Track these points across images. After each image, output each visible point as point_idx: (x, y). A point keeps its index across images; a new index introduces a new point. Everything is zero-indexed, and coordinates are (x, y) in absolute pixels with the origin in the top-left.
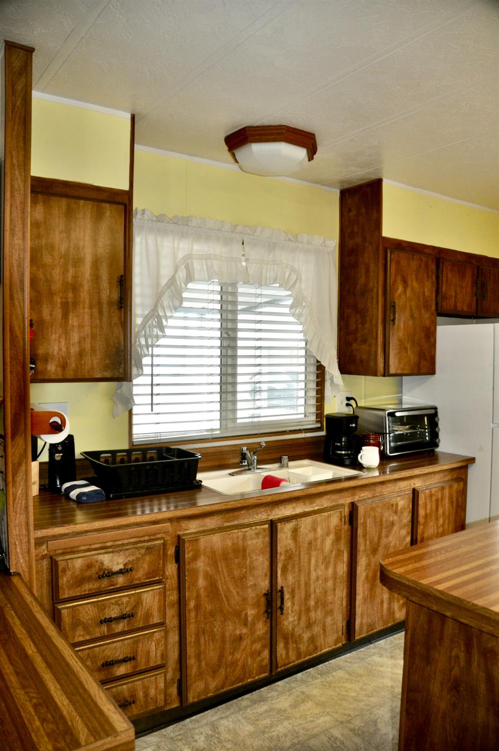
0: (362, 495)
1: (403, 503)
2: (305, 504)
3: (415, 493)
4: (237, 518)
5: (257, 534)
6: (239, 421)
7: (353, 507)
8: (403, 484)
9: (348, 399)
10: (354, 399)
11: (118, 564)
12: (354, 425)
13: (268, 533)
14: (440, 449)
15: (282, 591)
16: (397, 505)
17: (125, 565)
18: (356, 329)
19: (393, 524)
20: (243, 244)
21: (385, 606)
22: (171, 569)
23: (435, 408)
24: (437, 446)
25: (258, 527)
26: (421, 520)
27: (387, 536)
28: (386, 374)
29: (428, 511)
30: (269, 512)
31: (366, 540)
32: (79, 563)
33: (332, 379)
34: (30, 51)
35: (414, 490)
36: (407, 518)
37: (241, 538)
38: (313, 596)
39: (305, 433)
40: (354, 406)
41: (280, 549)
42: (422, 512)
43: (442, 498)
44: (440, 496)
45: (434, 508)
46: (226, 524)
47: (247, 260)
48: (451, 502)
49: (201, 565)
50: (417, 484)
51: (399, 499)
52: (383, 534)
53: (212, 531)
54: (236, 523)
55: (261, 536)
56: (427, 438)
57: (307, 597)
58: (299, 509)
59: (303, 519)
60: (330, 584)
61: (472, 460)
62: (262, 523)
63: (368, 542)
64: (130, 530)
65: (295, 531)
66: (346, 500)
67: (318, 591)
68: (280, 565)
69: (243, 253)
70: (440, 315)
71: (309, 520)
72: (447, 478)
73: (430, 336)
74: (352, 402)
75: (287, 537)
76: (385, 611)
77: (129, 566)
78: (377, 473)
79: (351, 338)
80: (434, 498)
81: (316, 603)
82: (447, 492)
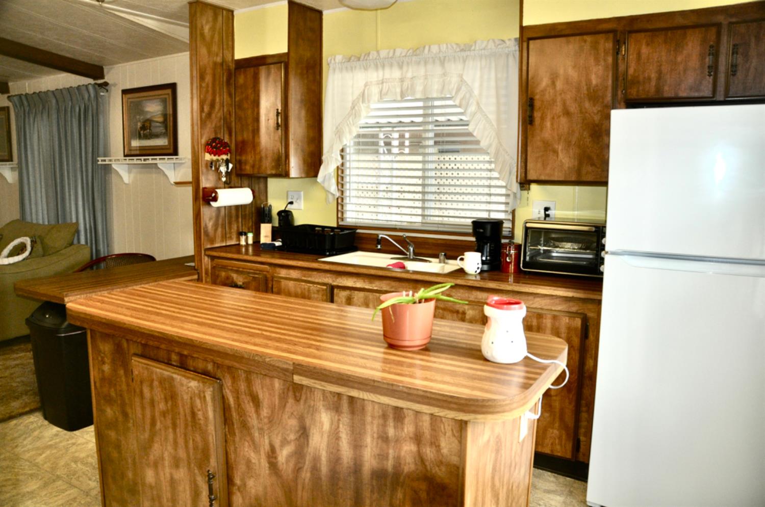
2: (364, 281)
4: (310, 276)
5: (318, 291)
11: (240, 282)
25: (319, 286)
30: (334, 279)
37: (306, 290)
55: (321, 293)
58: (359, 284)
59: (356, 292)
62: (324, 285)
71: (362, 294)
75: (342, 302)
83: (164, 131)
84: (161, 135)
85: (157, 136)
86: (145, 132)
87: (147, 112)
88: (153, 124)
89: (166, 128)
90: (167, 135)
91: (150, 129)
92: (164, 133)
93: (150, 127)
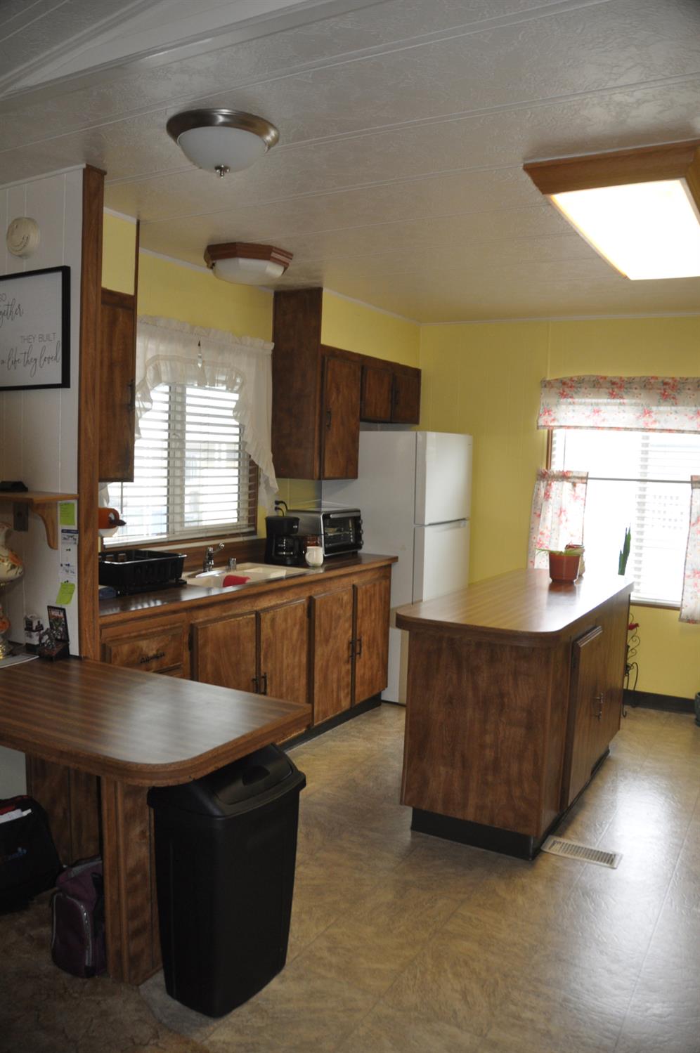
0: (317, 589)
1: (347, 598)
3: (355, 587)
5: (247, 623)
6: (186, 525)
7: (311, 601)
8: (345, 581)
9: (277, 503)
10: (284, 503)
11: (152, 650)
12: (296, 527)
13: (254, 622)
14: (364, 550)
15: (265, 677)
16: (342, 599)
17: (157, 651)
18: (291, 434)
19: (339, 617)
20: (199, 345)
21: (335, 694)
22: (186, 655)
23: (359, 511)
24: (360, 547)
25: (248, 616)
26: (360, 613)
27: (335, 629)
28: (322, 477)
29: (364, 607)
31: (321, 631)
32: (125, 648)
33: (267, 482)
34: (103, 173)
35: (354, 586)
36: (349, 613)
37: (236, 626)
38: (284, 683)
39: (244, 536)
40: (284, 510)
41: (263, 638)
42: (360, 607)
43: (374, 594)
44: (372, 592)
45: (368, 603)
46: (224, 614)
47: (203, 362)
48: (381, 599)
49: (209, 651)
50: (355, 580)
51: (343, 594)
52: (333, 628)
53: (215, 620)
54: (230, 613)
55: (249, 625)
56: (352, 540)
57: (281, 684)
59: (277, 610)
60: (296, 671)
61: (395, 559)
62: (250, 613)
63: (322, 634)
64: (158, 619)
65: (273, 620)
66: (306, 593)
67: (288, 678)
68: (262, 653)
69: (200, 355)
70: (362, 420)
71: (281, 611)
72: (377, 576)
73: (355, 440)
74: (281, 506)
75: (267, 627)
76: (335, 701)
77: (160, 651)
78: (321, 571)
79: (283, 442)
80: (368, 594)
81: (287, 689)
82: (377, 588)
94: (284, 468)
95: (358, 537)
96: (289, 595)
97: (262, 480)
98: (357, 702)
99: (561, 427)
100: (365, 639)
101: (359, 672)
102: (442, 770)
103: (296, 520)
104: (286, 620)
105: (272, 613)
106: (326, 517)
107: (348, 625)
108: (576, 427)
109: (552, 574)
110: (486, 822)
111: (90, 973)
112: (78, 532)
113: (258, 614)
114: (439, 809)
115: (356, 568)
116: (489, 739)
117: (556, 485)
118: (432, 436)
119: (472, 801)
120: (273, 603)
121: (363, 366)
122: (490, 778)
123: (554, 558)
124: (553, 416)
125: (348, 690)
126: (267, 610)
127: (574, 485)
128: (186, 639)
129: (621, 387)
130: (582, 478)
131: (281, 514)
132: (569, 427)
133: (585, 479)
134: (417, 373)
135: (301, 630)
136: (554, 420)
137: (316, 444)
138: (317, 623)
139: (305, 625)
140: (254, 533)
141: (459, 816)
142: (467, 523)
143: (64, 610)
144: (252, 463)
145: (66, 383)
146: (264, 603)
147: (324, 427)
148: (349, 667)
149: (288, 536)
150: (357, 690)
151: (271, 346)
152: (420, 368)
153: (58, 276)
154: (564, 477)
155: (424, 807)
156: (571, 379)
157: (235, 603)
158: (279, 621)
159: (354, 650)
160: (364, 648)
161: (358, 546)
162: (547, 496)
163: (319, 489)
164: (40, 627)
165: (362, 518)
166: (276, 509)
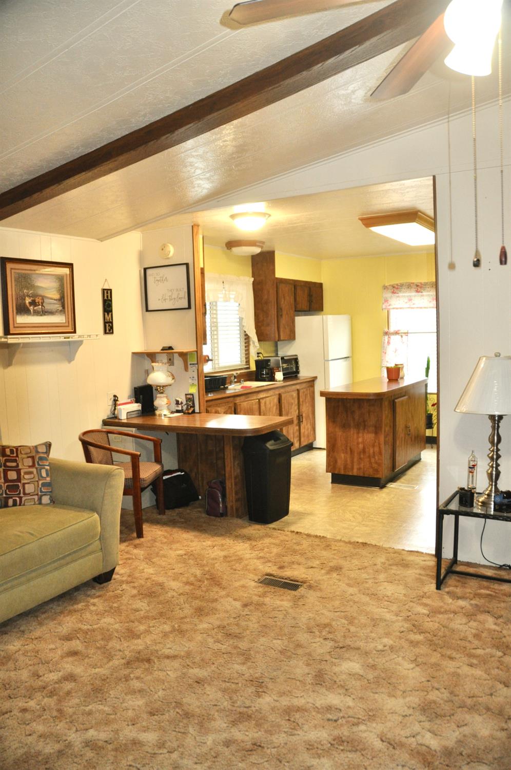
0: (281, 391)
1: (295, 395)
2: (266, 393)
5: (256, 403)
7: (280, 395)
8: (294, 387)
9: (258, 353)
10: (262, 353)
11: (222, 412)
13: (258, 403)
14: (301, 374)
16: (293, 395)
18: (263, 320)
19: (292, 404)
23: (297, 356)
24: (299, 373)
25: (256, 401)
26: (301, 403)
28: (279, 340)
29: (303, 399)
31: (285, 410)
33: (254, 343)
35: (298, 390)
36: (296, 402)
39: (244, 370)
40: (262, 356)
41: (262, 411)
42: (301, 400)
44: (306, 393)
45: (305, 398)
47: (225, 290)
50: (298, 387)
51: (293, 393)
52: (290, 408)
53: (243, 402)
54: (248, 399)
56: (294, 370)
61: (316, 378)
62: (256, 399)
64: (225, 400)
65: (265, 403)
66: (277, 392)
69: (224, 287)
70: (296, 311)
71: (268, 399)
72: (308, 385)
73: (293, 321)
74: (260, 355)
75: (263, 406)
78: (283, 383)
79: (260, 324)
80: (304, 394)
82: (308, 391)
83: (61, 308)
84: (56, 312)
85: (51, 313)
86: (35, 308)
87: (39, 287)
88: (46, 300)
89: (63, 306)
90: (65, 313)
91: (42, 306)
92: (61, 311)
93: (42, 303)
94: (261, 337)
95: (297, 368)
96: (271, 393)
97: (251, 343)
98: (302, 445)
99: (393, 308)
100: (304, 415)
101: (302, 431)
102: (343, 455)
103: (269, 360)
104: (270, 403)
105: (265, 399)
106: (282, 358)
107: (296, 408)
108: (401, 308)
109: (388, 377)
110: (361, 475)
111: (222, 515)
112: (197, 364)
113: (259, 400)
114: (342, 472)
115: (298, 381)
116: (360, 440)
117: (392, 337)
118: (330, 317)
119: (356, 467)
120: (264, 396)
121: (295, 285)
122: (362, 456)
123: (389, 370)
124: (389, 303)
125: (298, 438)
126: (263, 398)
127: (402, 336)
128: (233, 409)
129: (421, 287)
130: (405, 333)
131: (260, 358)
132: (397, 308)
133: (407, 334)
134: (321, 285)
135: (277, 408)
136: (390, 305)
137: (276, 325)
138: (283, 407)
139: (278, 406)
140: (249, 368)
141: (351, 474)
142: (350, 359)
143: (193, 395)
144: (246, 335)
145: (189, 307)
146: (262, 395)
147: (279, 316)
148: (297, 427)
149: (266, 368)
150: (302, 439)
151: (252, 279)
152: (322, 282)
153: (184, 267)
154: (397, 333)
155: (336, 472)
156: (397, 285)
157: (250, 395)
158: (268, 403)
159: (299, 420)
160: (304, 419)
161: (297, 372)
162: (389, 343)
163: (276, 346)
164: (182, 403)
165: (299, 359)
166: (258, 356)
